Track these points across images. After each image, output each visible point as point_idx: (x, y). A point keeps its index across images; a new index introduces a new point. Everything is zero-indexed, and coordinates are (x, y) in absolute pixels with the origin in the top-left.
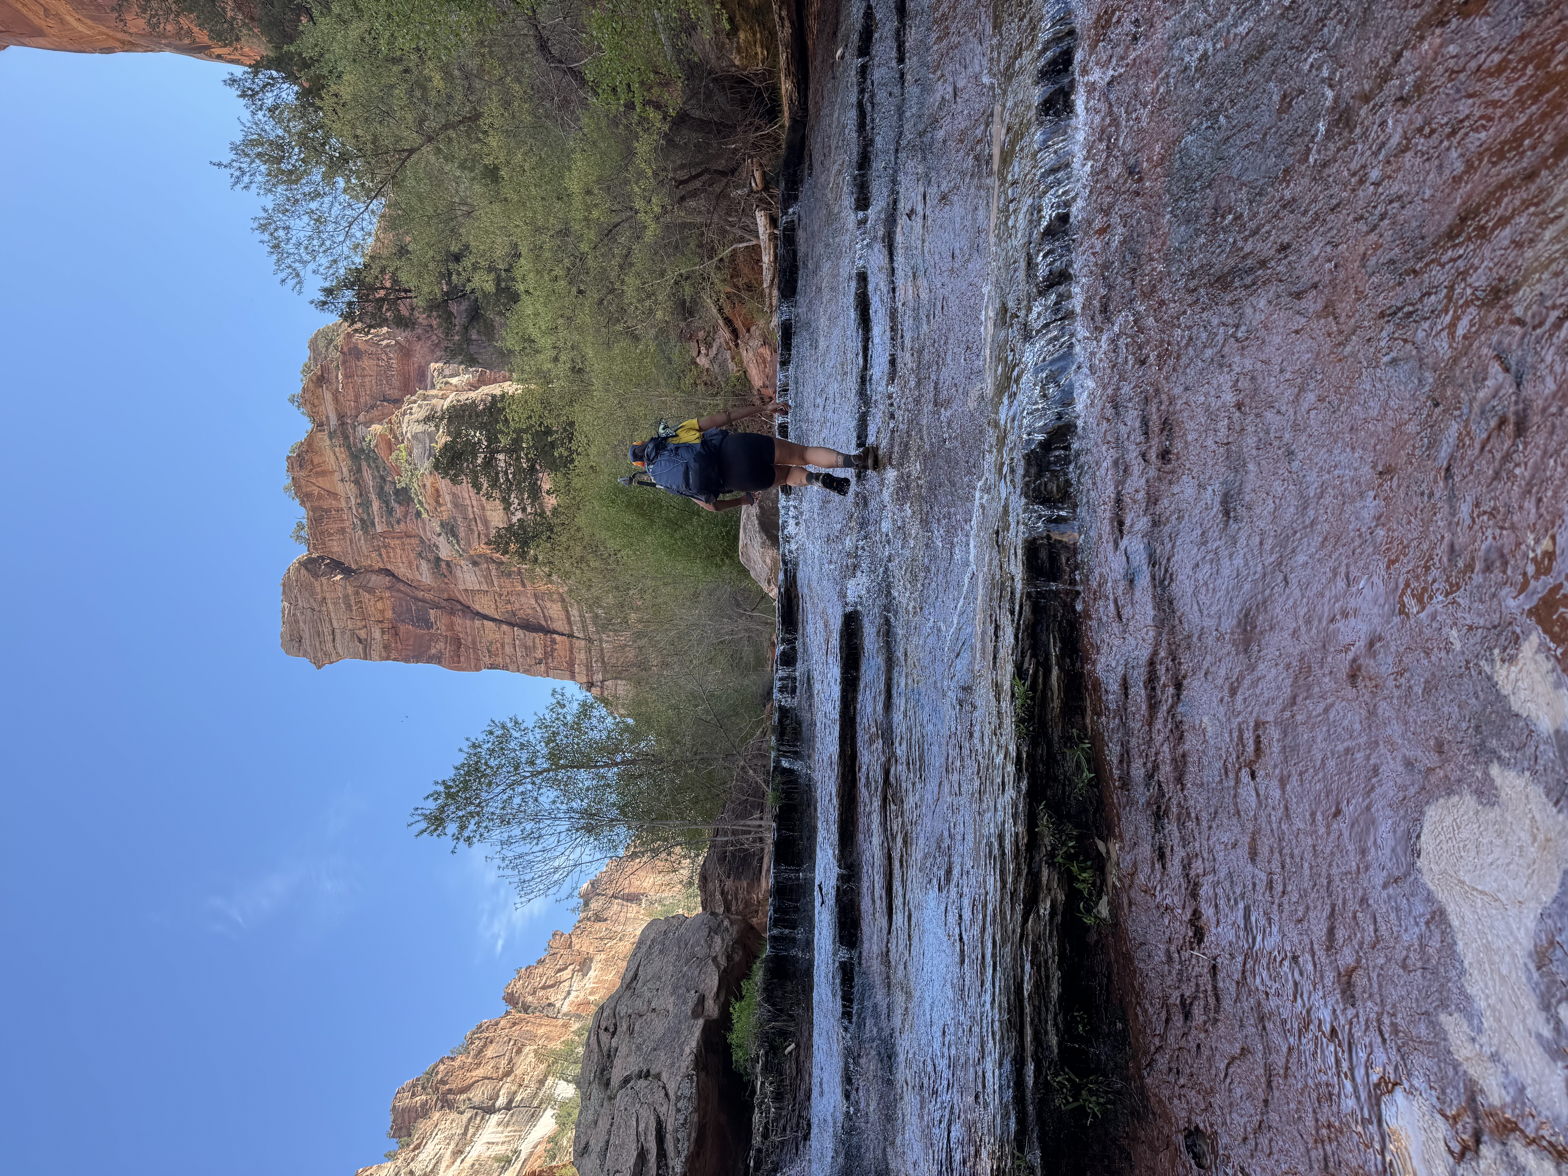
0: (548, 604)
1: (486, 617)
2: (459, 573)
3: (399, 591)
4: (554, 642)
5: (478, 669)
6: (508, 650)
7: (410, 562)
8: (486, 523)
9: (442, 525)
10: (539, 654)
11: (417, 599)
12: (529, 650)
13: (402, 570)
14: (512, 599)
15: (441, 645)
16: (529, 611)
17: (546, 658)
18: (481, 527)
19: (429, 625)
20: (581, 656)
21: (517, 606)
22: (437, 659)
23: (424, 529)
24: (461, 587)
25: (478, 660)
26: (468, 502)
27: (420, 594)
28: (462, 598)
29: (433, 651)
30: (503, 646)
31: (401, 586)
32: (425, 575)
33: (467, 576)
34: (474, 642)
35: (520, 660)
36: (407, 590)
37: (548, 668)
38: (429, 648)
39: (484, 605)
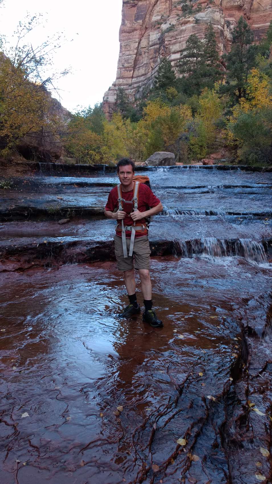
0: (144, 69)
1: (139, 43)
2: (156, 32)
3: (149, 7)
4: (130, 71)
5: (120, 40)
6: (128, 53)
7: (160, 12)
8: (175, 44)
9: (173, 25)
10: (126, 65)
11: (146, 15)
12: (127, 61)
13: (157, 8)
14: (146, 54)
15: (128, 25)
16: (141, 61)
17: (125, 68)
18: (173, 42)
19: (137, 19)
20: (125, 81)
21: (144, 56)
22: (123, 24)
23: (173, 18)
24: (151, 33)
25: (123, 41)
26: (182, 36)
27: (148, 16)
28: (146, 34)
29: (126, 22)
30: (128, 51)
31: (151, 8)
32: (155, 18)
33: (155, 36)
34: (130, 39)
35: (123, 58)
36: (149, 11)
37: (121, 68)
38: (127, 20)
39: (144, 43)
